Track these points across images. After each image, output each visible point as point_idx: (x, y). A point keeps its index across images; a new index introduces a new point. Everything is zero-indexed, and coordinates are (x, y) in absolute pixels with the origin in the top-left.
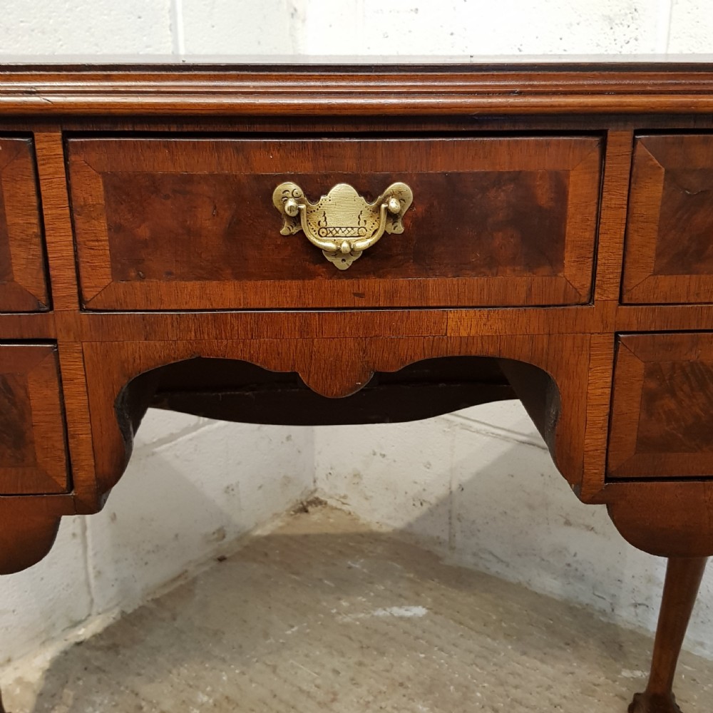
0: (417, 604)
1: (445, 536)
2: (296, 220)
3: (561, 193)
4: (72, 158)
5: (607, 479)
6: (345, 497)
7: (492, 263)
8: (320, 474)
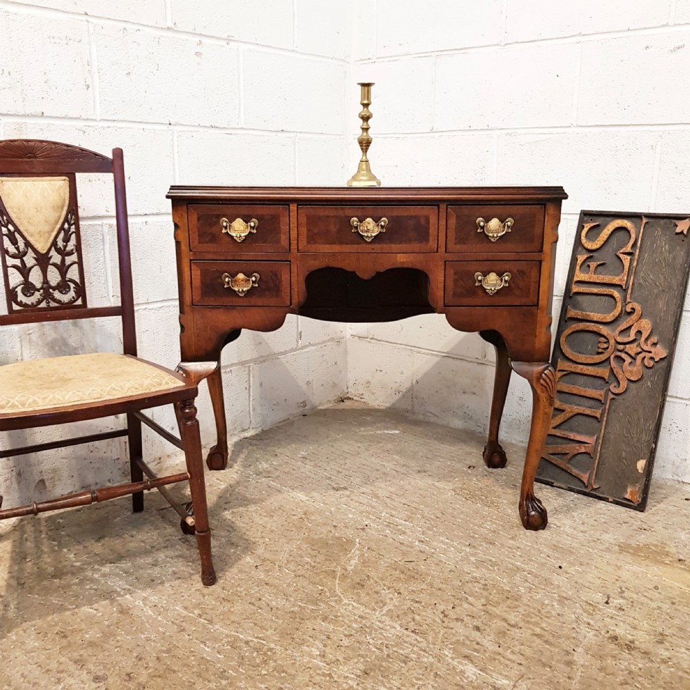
0: (395, 430)
1: (410, 408)
2: (356, 228)
3: (428, 222)
4: (299, 211)
5: (445, 306)
6: (362, 394)
7: (409, 241)
8: (350, 384)
